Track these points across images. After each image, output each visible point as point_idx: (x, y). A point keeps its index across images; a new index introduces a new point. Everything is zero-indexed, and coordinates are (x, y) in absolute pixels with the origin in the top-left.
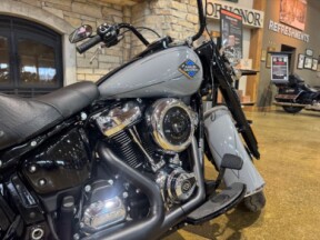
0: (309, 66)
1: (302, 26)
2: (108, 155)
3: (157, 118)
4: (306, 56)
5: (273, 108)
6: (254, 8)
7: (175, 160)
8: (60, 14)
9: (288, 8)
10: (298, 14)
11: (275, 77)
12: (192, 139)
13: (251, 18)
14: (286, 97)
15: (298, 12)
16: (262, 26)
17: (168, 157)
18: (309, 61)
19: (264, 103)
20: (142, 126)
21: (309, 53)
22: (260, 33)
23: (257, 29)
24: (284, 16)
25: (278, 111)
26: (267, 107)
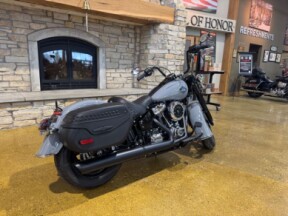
0: (273, 59)
1: (268, 28)
2: (156, 120)
3: (172, 109)
4: (271, 51)
5: (242, 93)
6: (229, 17)
7: (177, 124)
8: (97, 35)
9: (256, 15)
10: (265, 19)
11: (241, 71)
12: (183, 117)
13: (225, 26)
14: (250, 86)
15: (264, 17)
16: (234, 31)
17: (174, 122)
18: (274, 55)
19: (234, 89)
20: (166, 112)
21: (274, 49)
22: (232, 37)
23: (230, 34)
24: (253, 21)
25: (245, 96)
26: (236, 93)
